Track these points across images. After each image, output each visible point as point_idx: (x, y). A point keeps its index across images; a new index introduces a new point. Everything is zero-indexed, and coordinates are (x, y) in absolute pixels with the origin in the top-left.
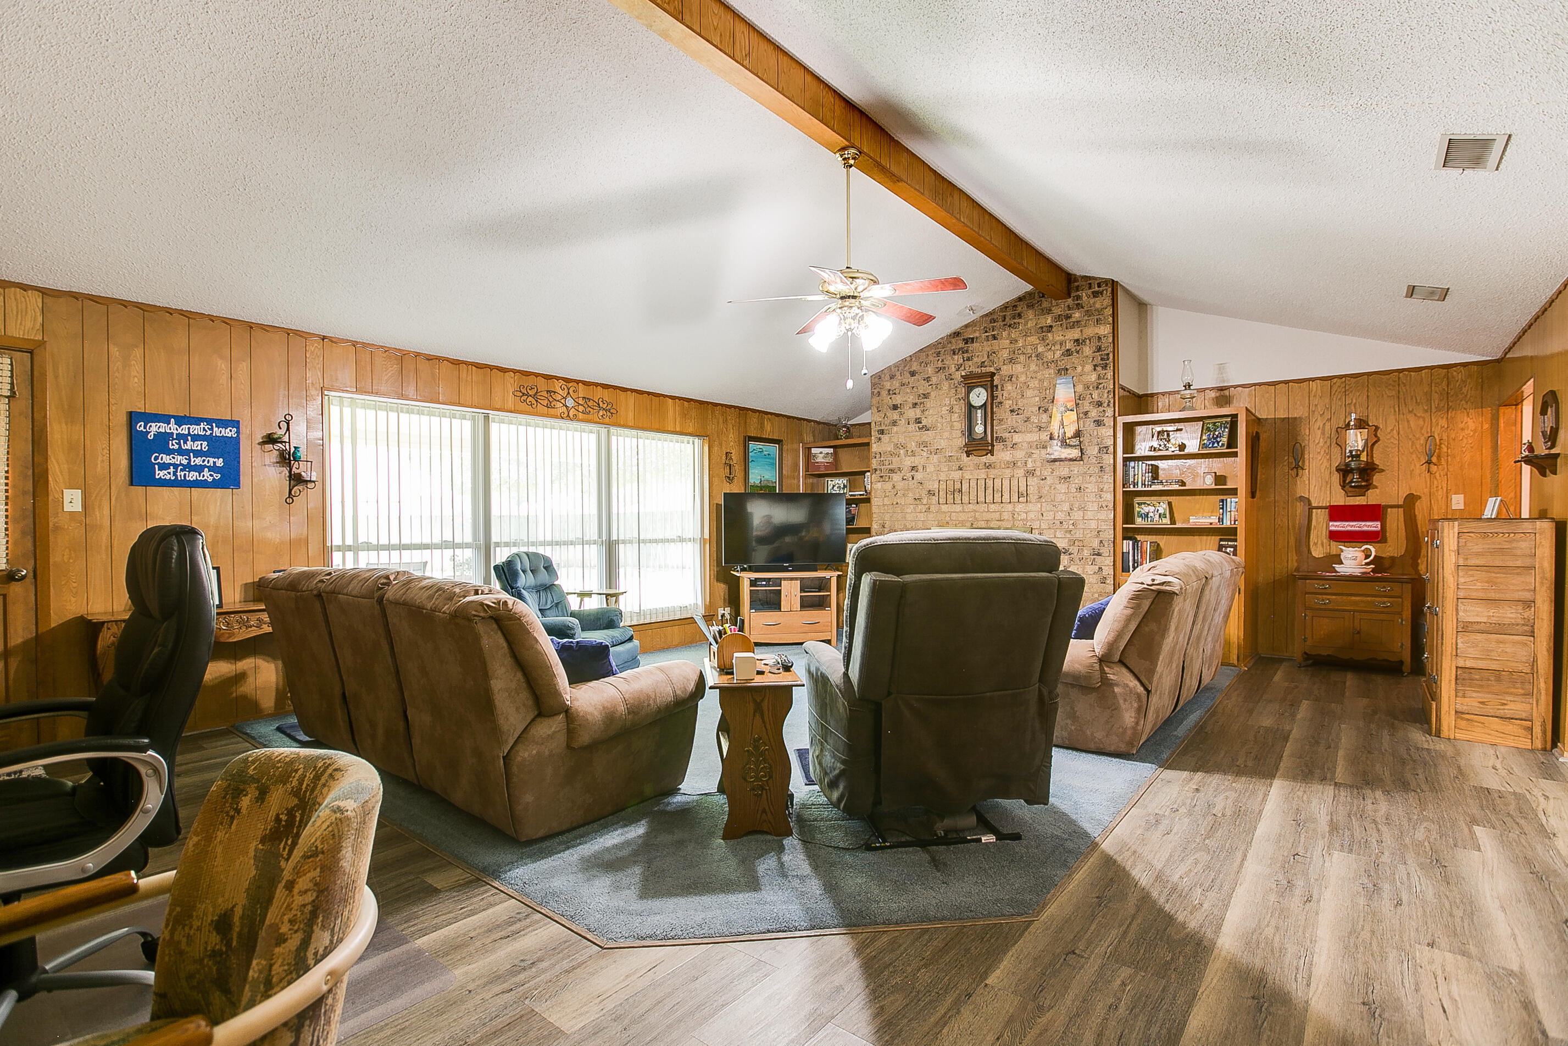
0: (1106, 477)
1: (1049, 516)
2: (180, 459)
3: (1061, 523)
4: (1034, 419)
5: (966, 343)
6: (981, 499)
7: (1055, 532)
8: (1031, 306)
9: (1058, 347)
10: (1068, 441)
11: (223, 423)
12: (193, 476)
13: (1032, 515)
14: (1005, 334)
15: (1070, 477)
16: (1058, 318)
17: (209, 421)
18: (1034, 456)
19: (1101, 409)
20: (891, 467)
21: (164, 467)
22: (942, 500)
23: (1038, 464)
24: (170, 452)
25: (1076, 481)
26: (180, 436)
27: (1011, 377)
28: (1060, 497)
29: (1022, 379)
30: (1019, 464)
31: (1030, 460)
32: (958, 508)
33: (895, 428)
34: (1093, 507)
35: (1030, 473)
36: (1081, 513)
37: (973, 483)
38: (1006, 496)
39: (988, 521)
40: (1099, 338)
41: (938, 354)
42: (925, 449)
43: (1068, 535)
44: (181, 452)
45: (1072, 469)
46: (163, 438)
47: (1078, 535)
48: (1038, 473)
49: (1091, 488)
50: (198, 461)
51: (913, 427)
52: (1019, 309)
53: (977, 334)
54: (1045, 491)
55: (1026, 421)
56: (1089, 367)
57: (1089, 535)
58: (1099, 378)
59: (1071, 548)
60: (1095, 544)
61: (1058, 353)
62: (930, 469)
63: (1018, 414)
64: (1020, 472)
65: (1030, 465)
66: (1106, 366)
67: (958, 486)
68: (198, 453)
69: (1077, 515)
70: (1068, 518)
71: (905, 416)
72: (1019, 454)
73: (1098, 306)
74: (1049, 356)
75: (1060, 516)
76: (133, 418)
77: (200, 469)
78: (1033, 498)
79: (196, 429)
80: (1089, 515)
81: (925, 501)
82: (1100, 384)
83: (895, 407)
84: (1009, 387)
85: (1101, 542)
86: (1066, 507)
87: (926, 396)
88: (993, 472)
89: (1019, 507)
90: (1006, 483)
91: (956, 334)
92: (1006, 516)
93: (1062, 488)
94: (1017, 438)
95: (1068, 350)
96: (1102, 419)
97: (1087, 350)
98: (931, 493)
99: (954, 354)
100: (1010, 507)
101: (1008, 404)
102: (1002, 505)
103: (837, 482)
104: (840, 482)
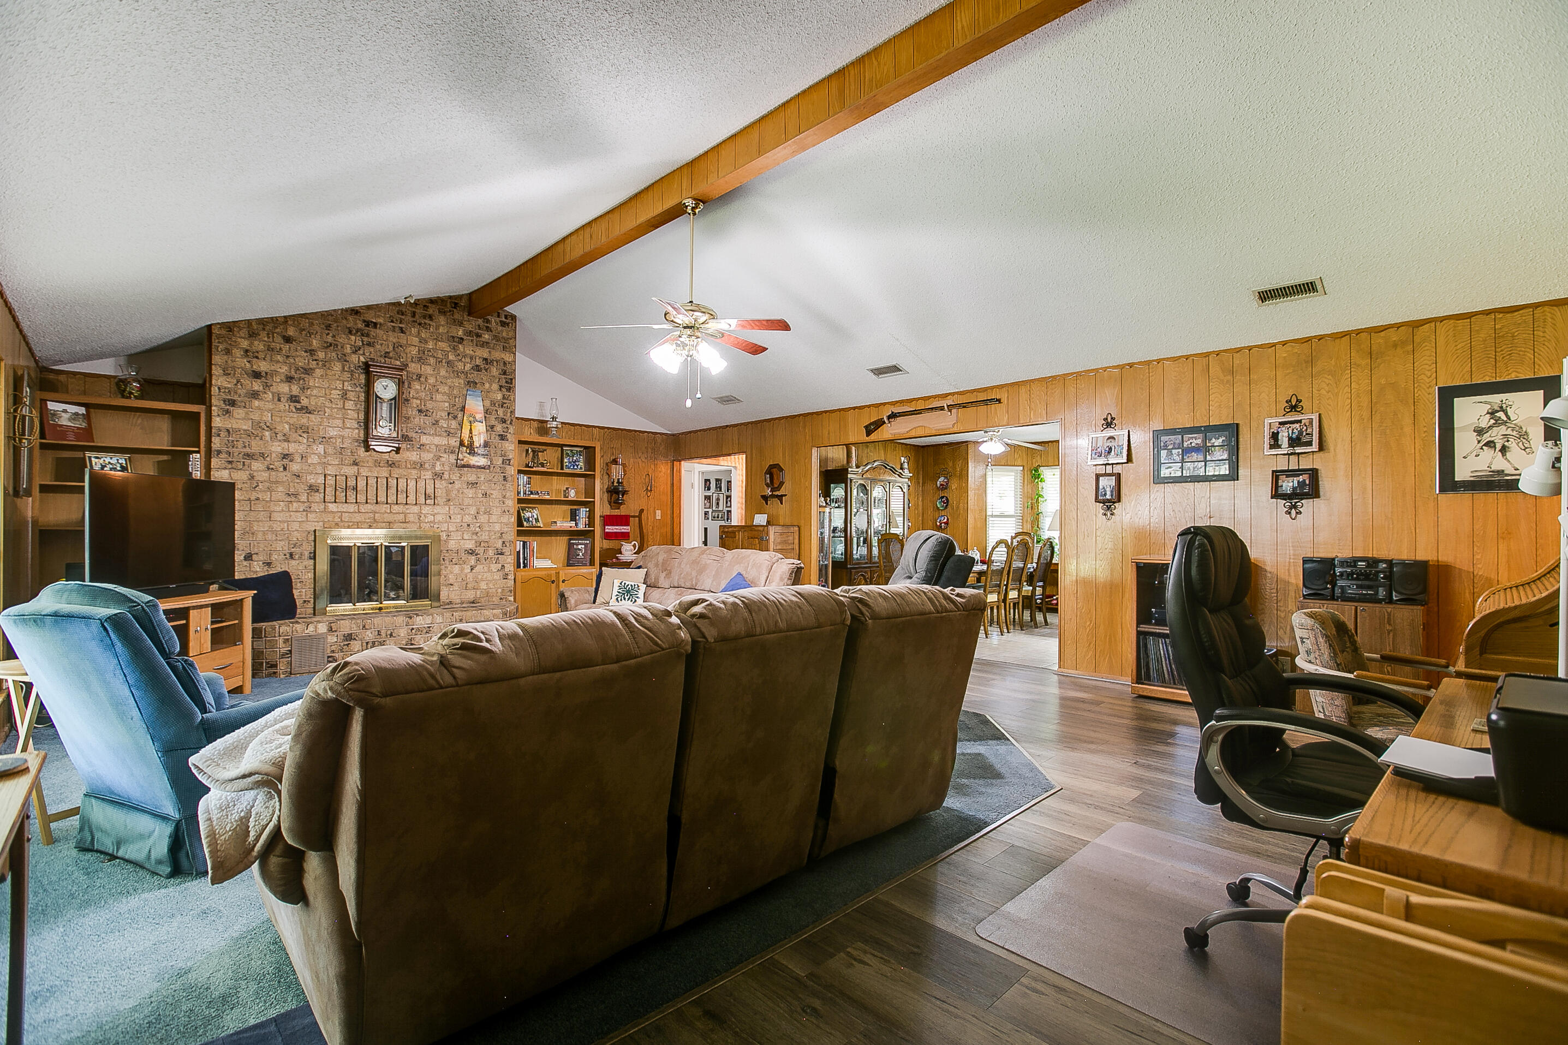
0: (508, 485)
1: (457, 519)
3: (468, 525)
4: (443, 423)
5: (367, 326)
6: (382, 498)
7: (463, 534)
8: (442, 312)
9: (468, 360)
10: (476, 449)
13: (439, 518)
14: (414, 331)
15: (477, 483)
16: (470, 333)
18: (443, 459)
19: (505, 425)
20: (247, 450)
22: (329, 498)
23: (447, 468)
25: (483, 488)
27: (419, 376)
28: (466, 501)
29: (432, 380)
30: (427, 466)
31: (438, 463)
32: (352, 508)
33: (256, 403)
34: (496, 511)
35: (438, 476)
36: (486, 516)
37: (372, 482)
38: (412, 499)
39: (390, 523)
40: (505, 363)
41: (328, 327)
42: (305, 435)
43: (475, 537)
45: (479, 476)
47: (484, 537)
48: (446, 476)
49: (496, 494)
51: (284, 405)
52: (430, 311)
53: (381, 320)
54: (453, 495)
55: (434, 424)
56: (495, 386)
57: (494, 537)
58: (504, 398)
59: (478, 548)
60: (499, 545)
61: (468, 367)
62: (314, 459)
63: (426, 415)
64: (428, 475)
65: (438, 468)
66: (510, 389)
67: (351, 483)
69: (483, 518)
70: (475, 521)
71: (274, 389)
72: (427, 456)
73: (504, 334)
74: (460, 366)
75: (468, 519)
78: (440, 500)
80: (494, 519)
81: (304, 498)
82: (506, 403)
83: (257, 375)
84: (416, 386)
85: (504, 542)
86: (473, 511)
87: (308, 371)
88: (396, 472)
89: (426, 510)
90: (412, 484)
91: (355, 312)
92: (411, 518)
93: (470, 492)
94: (424, 439)
95: (477, 366)
96: (506, 434)
97: (495, 371)
98: (312, 489)
99: (350, 332)
100: (416, 509)
101: (415, 402)
102: (407, 507)
103: (107, 460)
104: (114, 461)
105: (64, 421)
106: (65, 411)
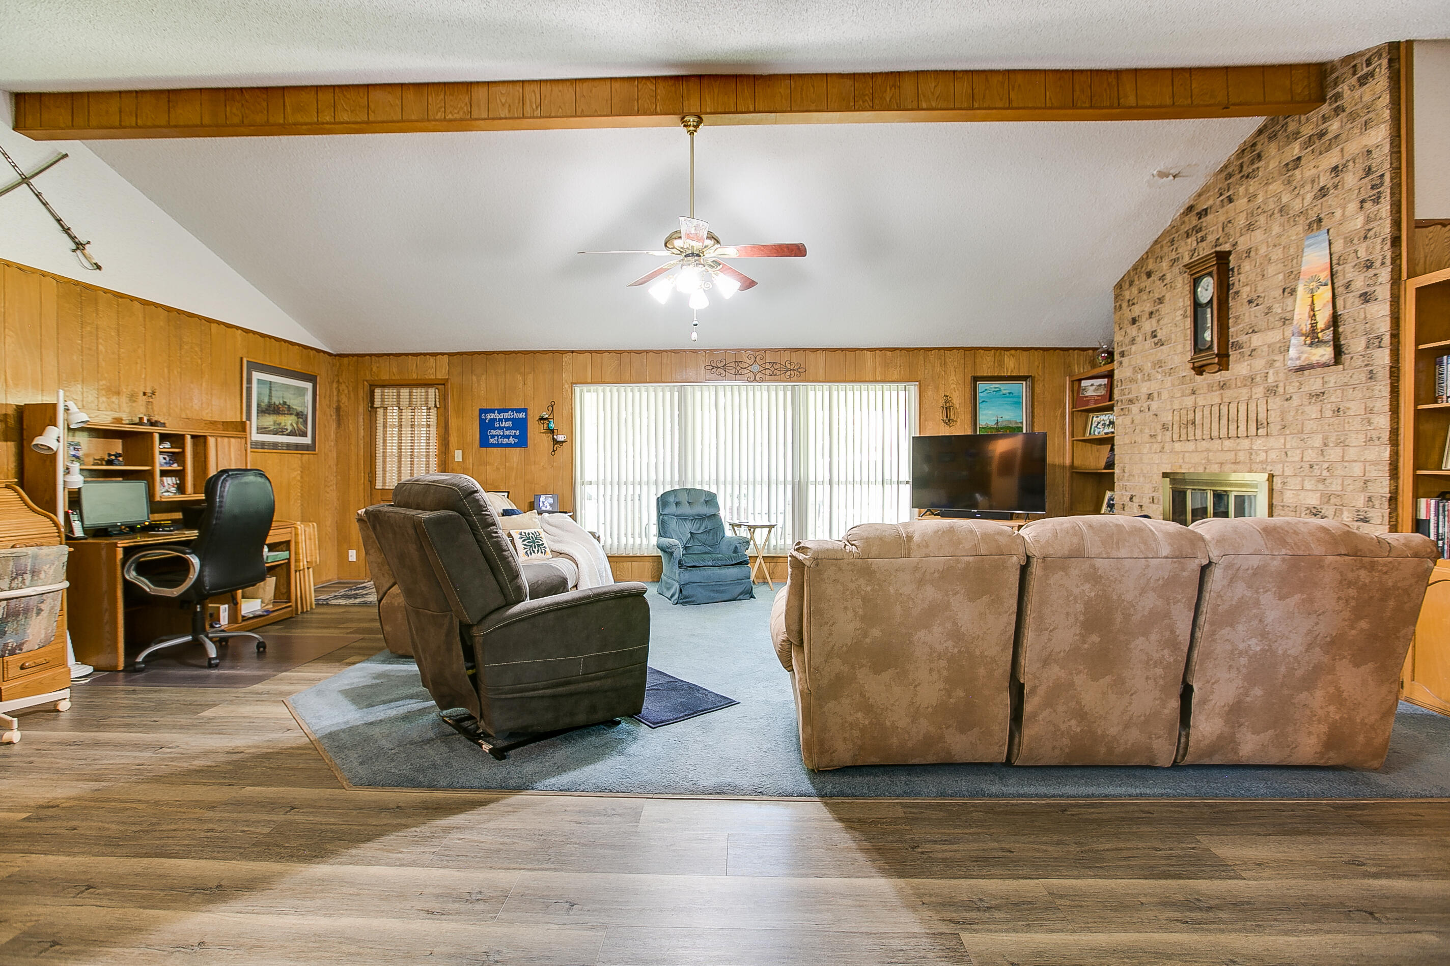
0: (1378, 387)
1: (1295, 456)
2: (500, 432)
3: (1311, 467)
4: (1277, 309)
5: (1200, 218)
6: (1215, 434)
7: (1303, 480)
8: (1272, 137)
9: (1308, 187)
10: (1320, 335)
11: (519, 411)
12: (505, 441)
13: (1273, 455)
14: (1242, 190)
15: (1323, 393)
16: (1310, 141)
17: (512, 410)
18: (1277, 364)
19: (1371, 272)
20: (1130, 396)
21: (493, 437)
22: (1176, 437)
23: (1282, 376)
24: (495, 429)
25: (1333, 399)
26: (501, 420)
27: (1249, 252)
28: (1310, 426)
29: (1263, 250)
30: (1258, 379)
31: (1271, 372)
32: (1191, 446)
33: (1134, 348)
34: (1356, 440)
35: (1271, 391)
36: (1339, 450)
37: (1207, 412)
38: (1242, 427)
39: (1222, 464)
40: (1369, 152)
41: (1172, 241)
42: (1160, 370)
43: (1321, 487)
44: (500, 428)
45: (1325, 379)
46: (493, 421)
47: (1335, 486)
48: (1281, 390)
49: (1355, 407)
50: (507, 433)
51: (1150, 342)
52: (1259, 147)
53: (1210, 202)
54: (1289, 417)
55: (1267, 314)
56: (1353, 206)
57: (1351, 487)
58: (1368, 220)
59: (1325, 507)
60: (1360, 502)
61: (1309, 197)
62: (1165, 395)
63: (1257, 305)
64: (1259, 391)
65: (1271, 379)
66: (1379, 197)
67: (1191, 417)
68: (508, 428)
69: (1334, 454)
70: (1321, 458)
71: (1142, 330)
72: (1259, 364)
73: (1367, 98)
74: (1297, 205)
75: (1310, 455)
76: (483, 411)
77: (508, 437)
78: (1274, 428)
79: (507, 415)
80: (1352, 453)
81: (1159, 438)
82: (1369, 230)
83: (1134, 321)
84: (1247, 266)
85: (1370, 499)
86: (1317, 441)
87: (1161, 301)
88: (1228, 394)
89: (1259, 443)
90: (1243, 408)
91: (1190, 208)
92: (1242, 456)
93: (1312, 411)
94: (1256, 340)
95: (1322, 189)
96: (1372, 289)
97: (1350, 179)
98: (1165, 427)
99: (1188, 237)
100: (1246, 443)
101: (1245, 292)
102: (1238, 441)
103: (1103, 417)
104: (1105, 419)
105: (1090, 392)
106: (1092, 385)
